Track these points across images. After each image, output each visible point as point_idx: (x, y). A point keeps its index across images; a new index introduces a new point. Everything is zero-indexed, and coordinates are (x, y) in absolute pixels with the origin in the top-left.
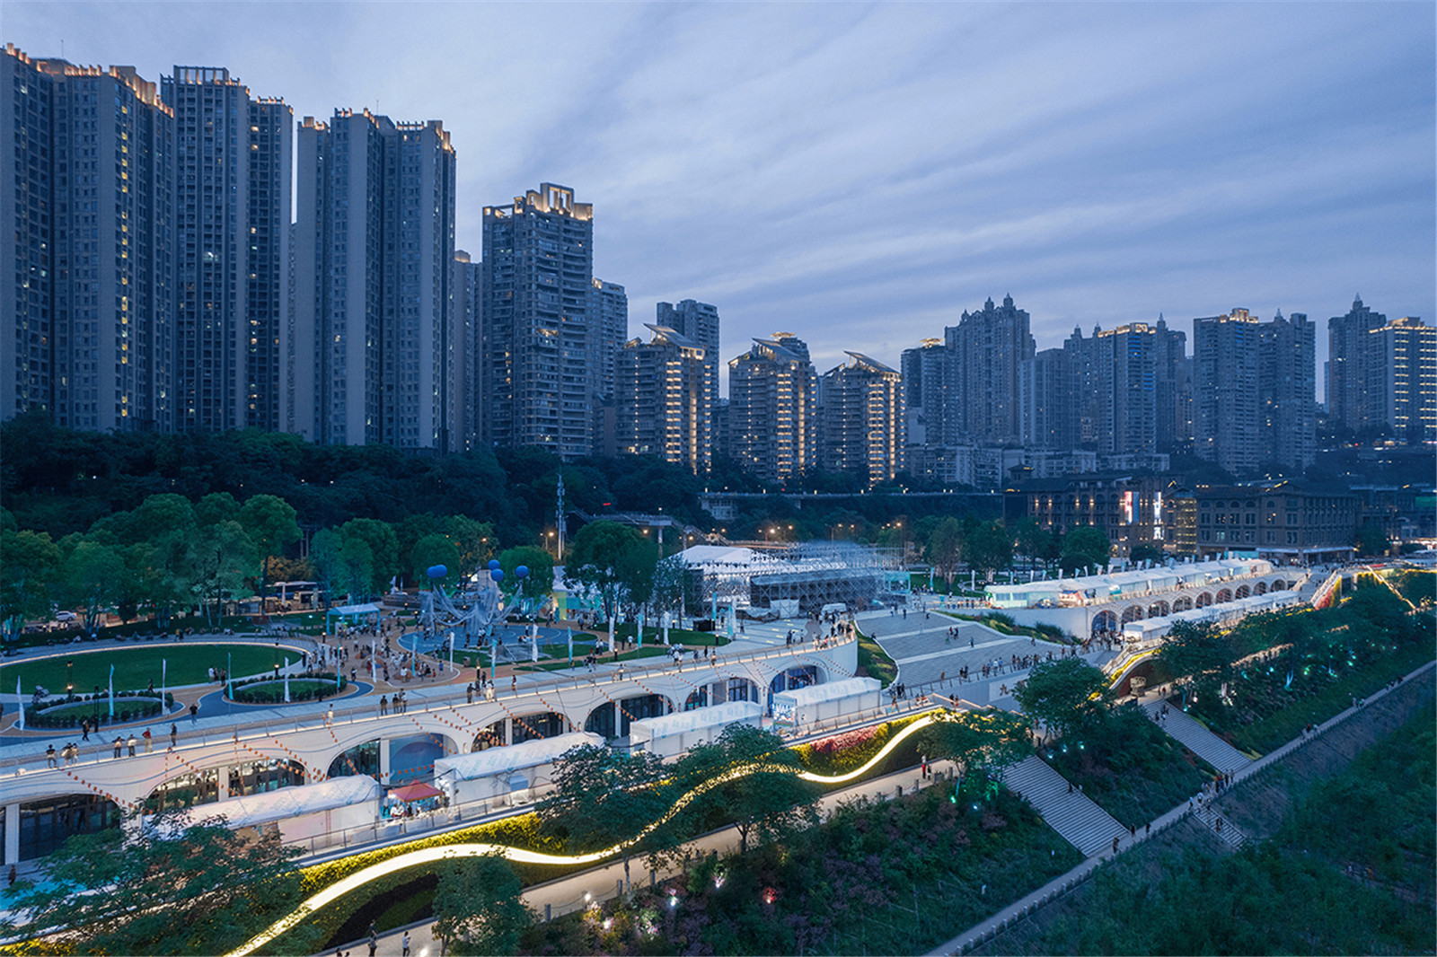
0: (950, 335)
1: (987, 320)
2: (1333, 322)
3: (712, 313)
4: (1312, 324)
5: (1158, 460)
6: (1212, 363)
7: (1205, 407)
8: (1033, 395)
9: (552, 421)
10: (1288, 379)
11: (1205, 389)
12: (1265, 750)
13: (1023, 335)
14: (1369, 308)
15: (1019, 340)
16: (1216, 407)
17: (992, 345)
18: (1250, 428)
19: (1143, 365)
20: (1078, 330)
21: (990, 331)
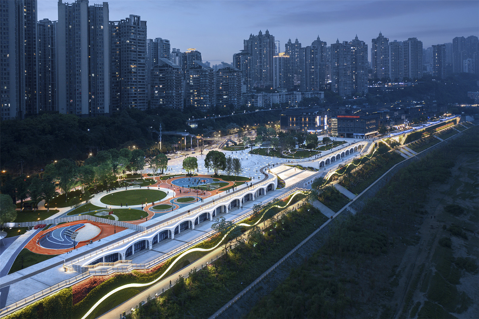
0: (246, 43)
1: (260, 39)
2: (373, 40)
3: (168, 43)
4: (367, 45)
5: (321, 94)
6: (337, 59)
7: (335, 74)
8: (278, 69)
9: (135, 97)
10: (360, 64)
11: (335, 68)
12: (359, 193)
13: (272, 45)
14: (384, 36)
15: (271, 46)
16: (338, 74)
17: (262, 48)
18: (349, 81)
19: (315, 60)
20: (290, 40)
21: (261, 43)
